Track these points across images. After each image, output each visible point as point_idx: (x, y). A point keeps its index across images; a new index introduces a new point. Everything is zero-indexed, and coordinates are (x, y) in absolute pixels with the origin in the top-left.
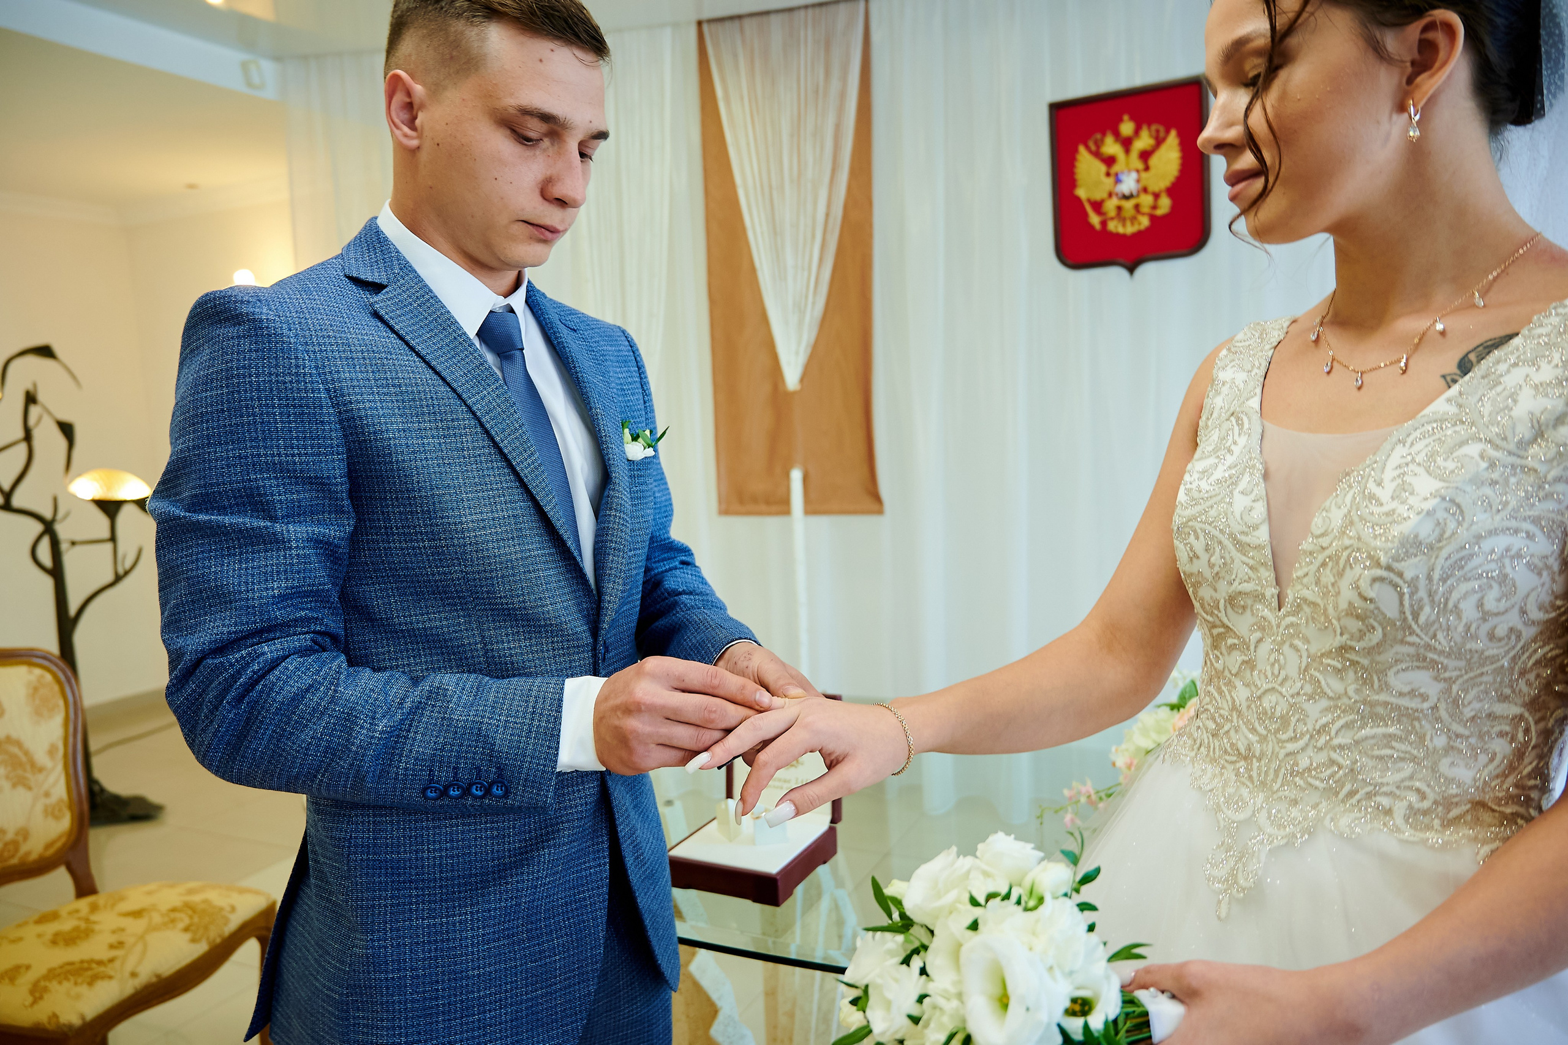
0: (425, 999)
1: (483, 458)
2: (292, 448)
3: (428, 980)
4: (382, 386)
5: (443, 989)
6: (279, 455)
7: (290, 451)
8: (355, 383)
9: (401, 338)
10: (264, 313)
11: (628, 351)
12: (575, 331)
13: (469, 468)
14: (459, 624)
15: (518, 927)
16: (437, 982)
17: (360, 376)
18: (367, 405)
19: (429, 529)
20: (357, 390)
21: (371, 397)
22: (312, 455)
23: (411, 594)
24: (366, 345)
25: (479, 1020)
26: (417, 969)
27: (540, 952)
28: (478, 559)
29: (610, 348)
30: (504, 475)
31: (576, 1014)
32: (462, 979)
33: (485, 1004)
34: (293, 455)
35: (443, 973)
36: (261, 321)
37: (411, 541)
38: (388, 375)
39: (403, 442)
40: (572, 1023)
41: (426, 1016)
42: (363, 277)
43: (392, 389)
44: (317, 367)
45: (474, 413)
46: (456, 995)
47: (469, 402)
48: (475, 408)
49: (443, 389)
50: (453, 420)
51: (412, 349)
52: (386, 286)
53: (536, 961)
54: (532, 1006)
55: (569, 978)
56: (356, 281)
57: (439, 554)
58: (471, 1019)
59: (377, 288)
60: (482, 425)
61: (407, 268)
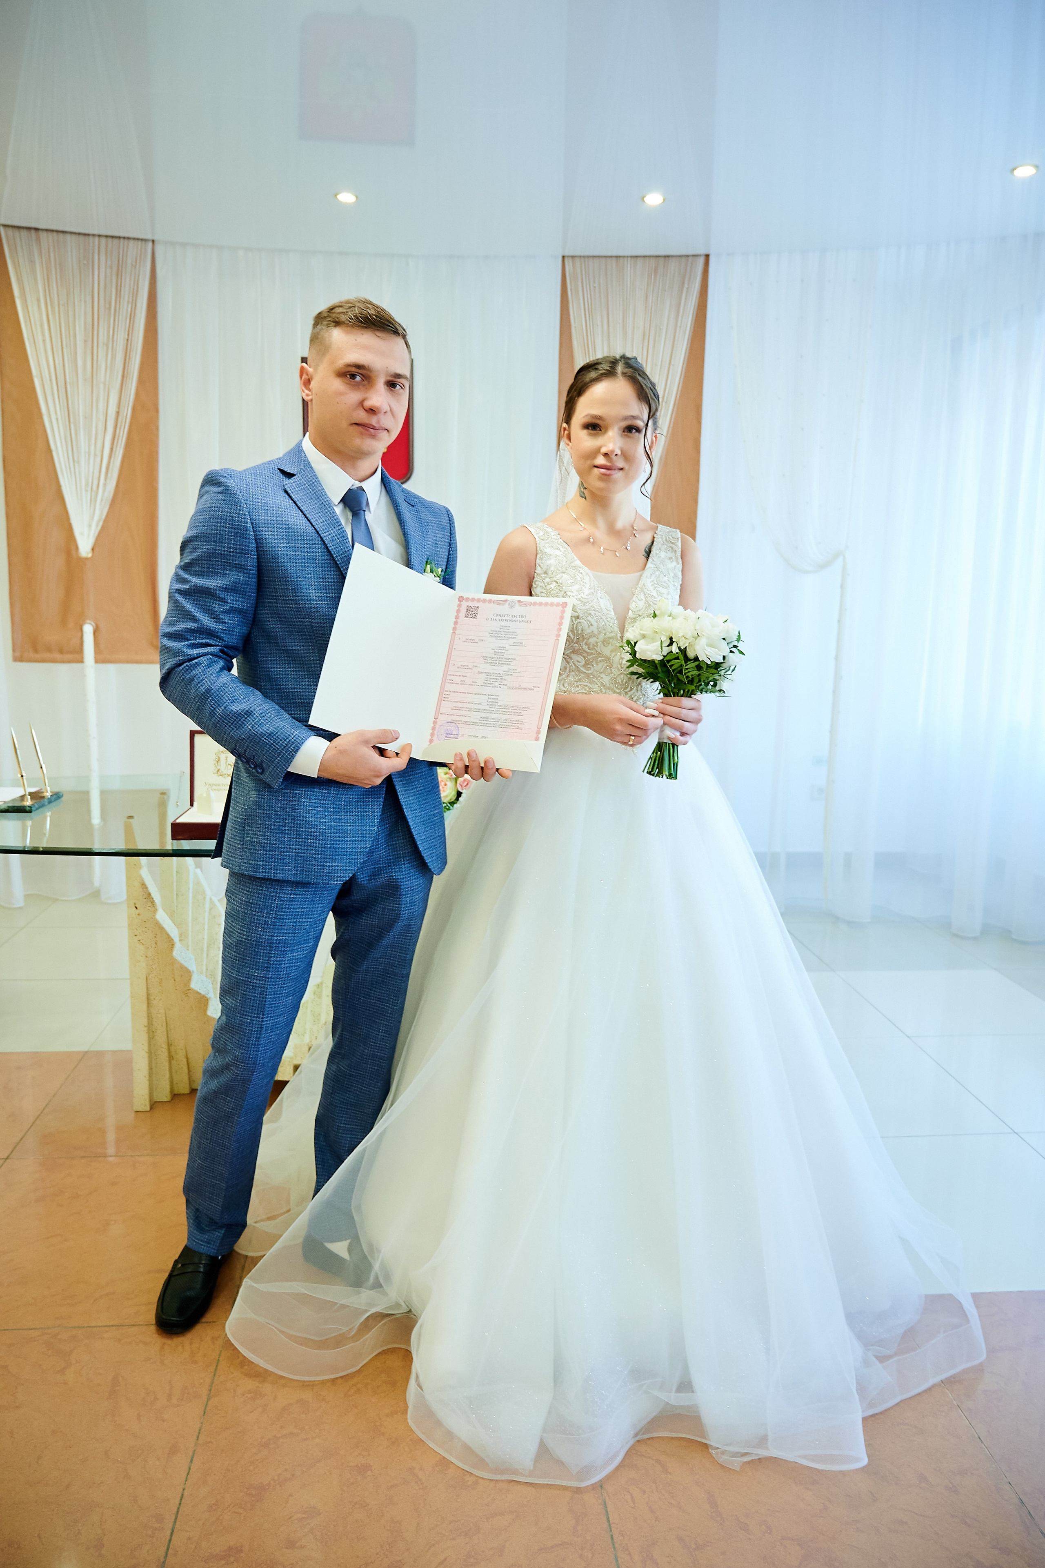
0: (280, 826)
1: (326, 565)
2: (230, 548)
3: (282, 817)
4: (280, 524)
5: (288, 823)
6: (224, 551)
7: (229, 550)
8: (266, 522)
9: (295, 502)
10: (230, 483)
11: (447, 523)
12: (413, 506)
13: (318, 570)
14: (309, 650)
15: (328, 804)
16: (286, 819)
17: (269, 518)
18: (270, 533)
19: (294, 598)
20: (266, 525)
21: (273, 530)
22: (239, 553)
23: (287, 632)
24: (276, 504)
25: (305, 842)
26: (277, 811)
27: (339, 819)
28: (317, 615)
29: (434, 519)
30: (336, 575)
31: (358, 855)
32: (297, 820)
33: (308, 835)
34: (230, 552)
35: (289, 815)
36: (229, 486)
37: (287, 603)
38: (284, 519)
39: (286, 552)
40: (355, 859)
41: (279, 833)
42: (285, 470)
43: (284, 526)
44: (249, 512)
45: (324, 541)
46: (294, 827)
47: (322, 535)
48: (324, 539)
49: (310, 528)
50: (312, 544)
51: (299, 508)
52: (295, 475)
53: (336, 823)
54: (333, 844)
55: (355, 837)
56: (283, 472)
57: (299, 611)
58: (301, 840)
59: (289, 475)
60: (327, 548)
61: (308, 465)
